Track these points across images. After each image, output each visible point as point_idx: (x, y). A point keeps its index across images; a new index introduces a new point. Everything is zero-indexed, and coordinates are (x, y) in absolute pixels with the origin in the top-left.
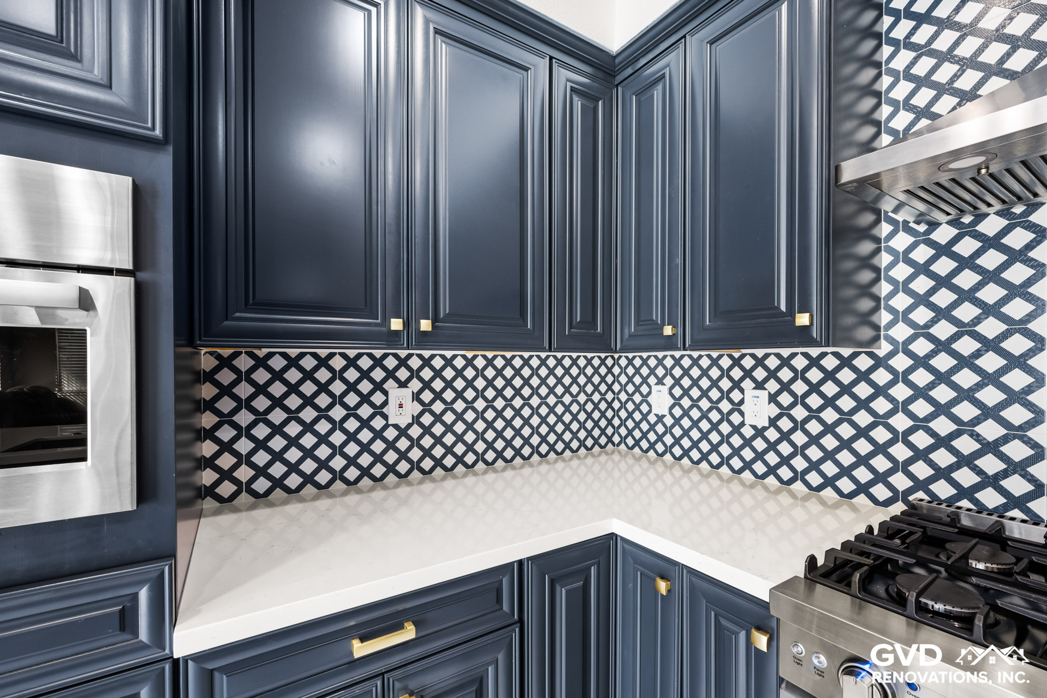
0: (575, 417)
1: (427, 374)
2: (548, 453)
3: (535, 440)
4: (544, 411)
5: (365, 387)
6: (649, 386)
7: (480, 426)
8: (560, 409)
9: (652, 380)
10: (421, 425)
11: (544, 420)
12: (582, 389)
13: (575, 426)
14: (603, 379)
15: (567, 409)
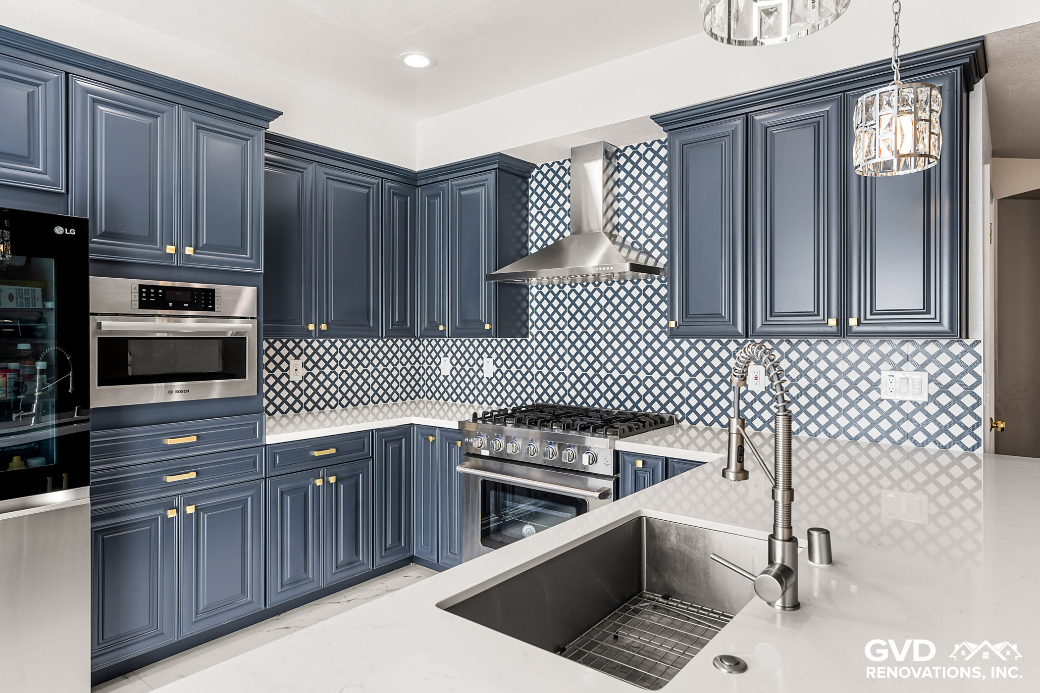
0: (395, 379)
1: (310, 351)
2: (378, 401)
3: (371, 393)
4: (376, 374)
5: (278, 359)
6: (440, 358)
7: (339, 383)
8: (385, 374)
9: (442, 354)
10: (306, 382)
11: (376, 380)
12: (399, 361)
13: (395, 385)
14: (413, 354)
15: (390, 373)
